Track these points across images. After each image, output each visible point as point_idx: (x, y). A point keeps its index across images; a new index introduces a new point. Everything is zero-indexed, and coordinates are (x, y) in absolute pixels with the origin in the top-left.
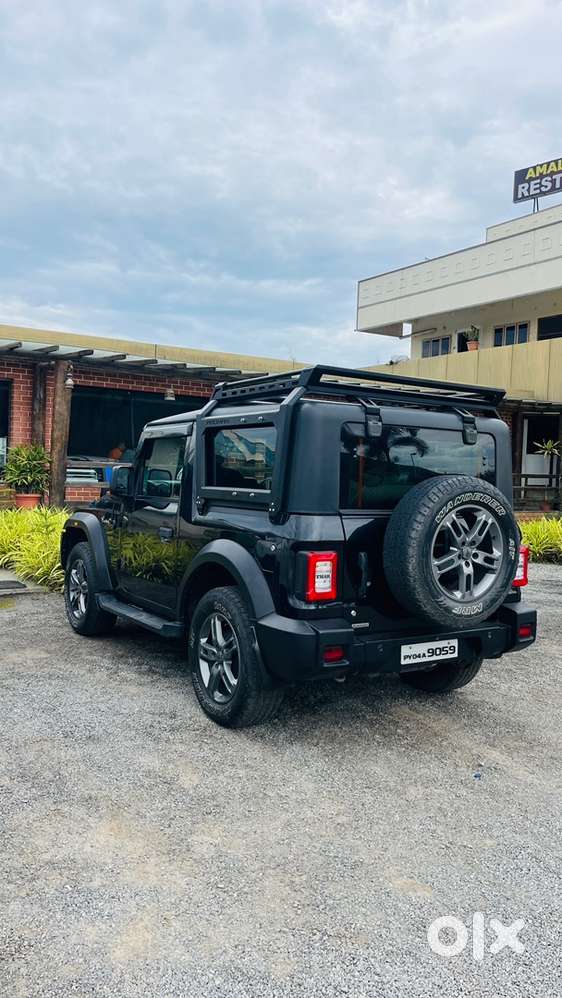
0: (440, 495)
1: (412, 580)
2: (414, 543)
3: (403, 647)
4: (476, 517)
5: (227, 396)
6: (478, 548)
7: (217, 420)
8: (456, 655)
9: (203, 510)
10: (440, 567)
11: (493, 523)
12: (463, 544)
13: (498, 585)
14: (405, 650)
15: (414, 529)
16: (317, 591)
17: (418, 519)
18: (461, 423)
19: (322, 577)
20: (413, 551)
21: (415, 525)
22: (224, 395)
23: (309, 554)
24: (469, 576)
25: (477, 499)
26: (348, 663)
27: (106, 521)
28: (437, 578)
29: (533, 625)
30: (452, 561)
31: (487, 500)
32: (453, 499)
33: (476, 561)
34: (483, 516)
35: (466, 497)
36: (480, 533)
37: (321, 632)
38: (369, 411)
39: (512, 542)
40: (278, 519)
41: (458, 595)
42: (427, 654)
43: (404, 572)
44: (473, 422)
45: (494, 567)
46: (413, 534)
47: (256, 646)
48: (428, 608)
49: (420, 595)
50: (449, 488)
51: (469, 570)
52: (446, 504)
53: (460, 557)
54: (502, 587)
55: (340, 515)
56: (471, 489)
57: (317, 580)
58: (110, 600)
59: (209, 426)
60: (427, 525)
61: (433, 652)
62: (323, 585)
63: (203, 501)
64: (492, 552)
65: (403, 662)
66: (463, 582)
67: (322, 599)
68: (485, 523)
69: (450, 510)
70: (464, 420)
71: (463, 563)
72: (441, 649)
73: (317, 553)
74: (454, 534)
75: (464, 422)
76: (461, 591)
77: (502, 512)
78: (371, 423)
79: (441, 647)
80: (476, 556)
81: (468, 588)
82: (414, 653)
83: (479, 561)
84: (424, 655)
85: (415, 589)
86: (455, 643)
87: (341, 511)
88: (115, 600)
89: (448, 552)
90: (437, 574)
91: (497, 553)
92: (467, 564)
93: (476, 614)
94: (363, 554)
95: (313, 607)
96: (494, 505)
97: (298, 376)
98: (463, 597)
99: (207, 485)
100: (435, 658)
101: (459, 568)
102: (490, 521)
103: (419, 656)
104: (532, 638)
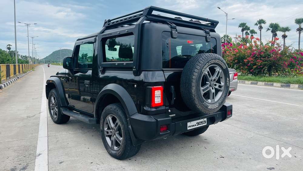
0: (203, 60)
1: (193, 96)
2: (194, 81)
3: (188, 123)
4: (215, 70)
5: (110, 25)
6: (216, 82)
7: (107, 35)
8: (206, 124)
9: (103, 72)
10: (203, 90)
11: (221, 72)
12: (211, 80)
13: (223, 96)
14: (189, 124)
15: (194, 75)
16: (156, 103)
17: (195, 71)
18: (205, 34)
19: (157, 97)
20: (194, 84)
21: (195, 74)
22: (109, 24)
23: (152, 87)
24: (213, 93)
25: (216, 62)
26: (169, 132)
27: (63, 80)
28: (202, 94)
29: (231, 110)
30: (208, 87)
31: (220, 63)
32: (208, 62)
33: (216, 87)
34: (218, 69)
35: (213, 61)
36: (217, 76)
37: (159, 120)
38: (172, 27)
39: (228, 79)
40: (137, 73)
41: (210, 101)
42: (196, 125)
43: (190, 93)
44: (209, 33)
45: (222, 89)
46: (194, 77)
47: (130, 127)
48: (199, 107)
49: (197, 102)
50: (206, 58)
51: (213, 91)
52: (206, 65)
53: (210, 86)
54: (224, 97)
55: (163, 71)
56: (214, 58)
57: (155, 98)
58: (66, 110)
59: (103, 37)
60: (199, 73)
61: (198, 124)
62: (158, 100)
63: (103, 68)
64: (220, 83)
65: (188, 129)
66: (211, 96)
67: (157, 106)
68: (219, 72)
69: (207, 67)
70: (206, 32)
71: (211, 88)
72: (201, 122)
73: (155, 87)
74: (208, 76)
75: (206, 33)
76: (211, 100)
77: (224, 67)
78: (173, 32)
79: (201, 121)
80: (215, 85)
81: (213, 98)
82: (192, 125)
83: (217, 87)
84: (195, 125)
85: (194, 100)
86: (206, 119)
87: (163, 69)
88: (68, 110)
89: (206, 84)
90: (202, 93)
91: (222, 84)
92: (213, 88)
93: (216, 108)
94: (172, 87)
95: (154, 110)
96: (222, 64)
97: (142, 12)
98: (211, 102)
99: (104, 62)
100: (199, 126)
101: (210, 90)
102: (220, 71)
103: (194, 126)
104: (231, 115)
